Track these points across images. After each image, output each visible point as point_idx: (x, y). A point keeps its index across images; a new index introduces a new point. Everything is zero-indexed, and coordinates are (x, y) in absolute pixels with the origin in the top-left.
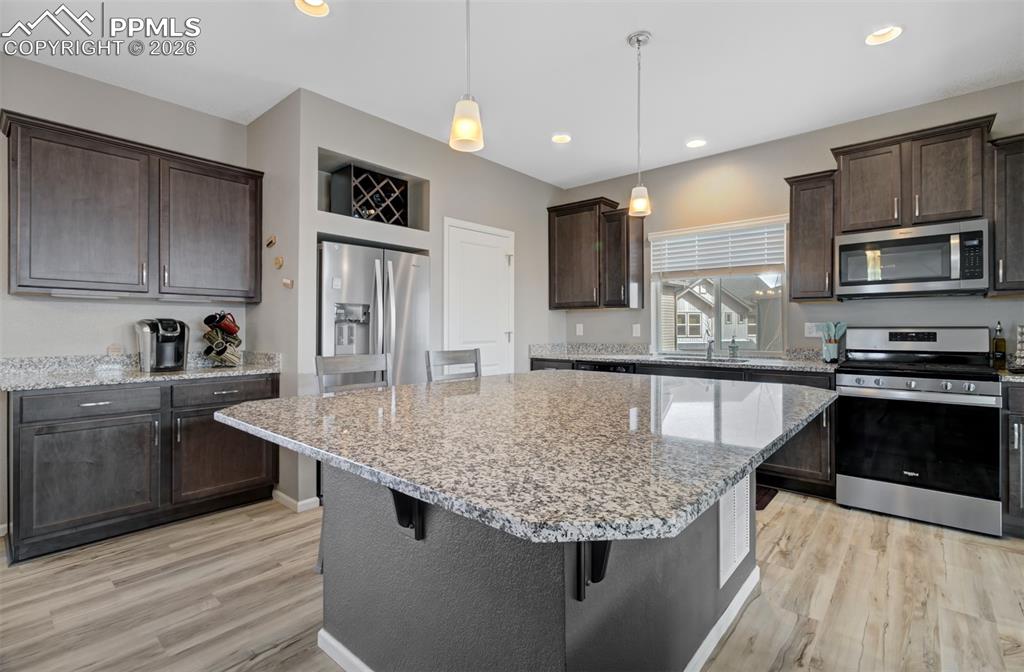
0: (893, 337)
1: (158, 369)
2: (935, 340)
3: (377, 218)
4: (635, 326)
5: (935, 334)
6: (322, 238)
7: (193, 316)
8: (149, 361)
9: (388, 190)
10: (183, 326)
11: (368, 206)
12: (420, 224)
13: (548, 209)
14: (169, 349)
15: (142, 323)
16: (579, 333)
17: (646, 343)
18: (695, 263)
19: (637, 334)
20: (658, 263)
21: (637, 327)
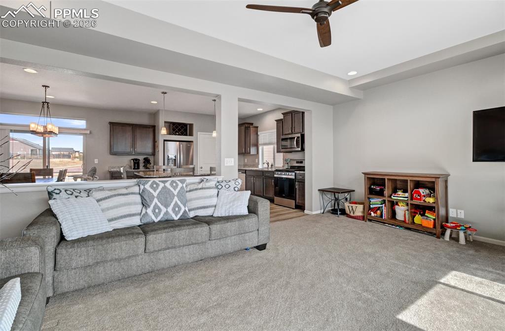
0: (297, 162)
1: (134, 169)
3: (178, 135)
6: (165, 141)
7: (141, 158)
8: (133, 167)
9: (182, 127)
10: (139, 160)
11: (177, 132)
12: (191, 134)
14: (136, 165)
15: (132, 159)
16: (246, 161)
17: (258, 164)
18: (267, 141)
19: (257, 161)
20: (261, 141)
21: (257, 160)
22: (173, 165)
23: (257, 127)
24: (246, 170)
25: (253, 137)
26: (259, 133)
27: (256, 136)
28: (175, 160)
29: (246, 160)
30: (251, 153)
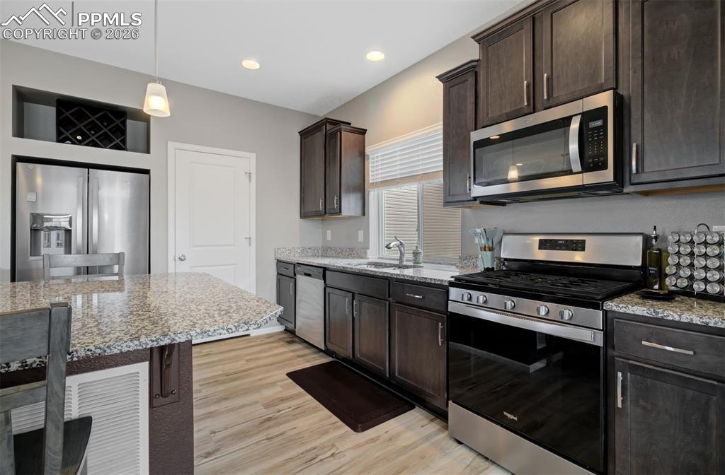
0: (543, 245)
2: (583, 249)
4: (359, 231)
5: (584, 242)
6: (17, 159)
13: (299, 133)
16: (329, 238)
17: (366, 247)
18: (397, 173)
19: (361, 239)
20: (375, 172)
21: (361, 233)
22: (62, 250)
23: (363, 132)
24: (325, 269)
25: (349, 162)
26: (367, 151)
27: (358, 160)
28: (68, 232)
29: (329, 232)
30: (345, 212)
